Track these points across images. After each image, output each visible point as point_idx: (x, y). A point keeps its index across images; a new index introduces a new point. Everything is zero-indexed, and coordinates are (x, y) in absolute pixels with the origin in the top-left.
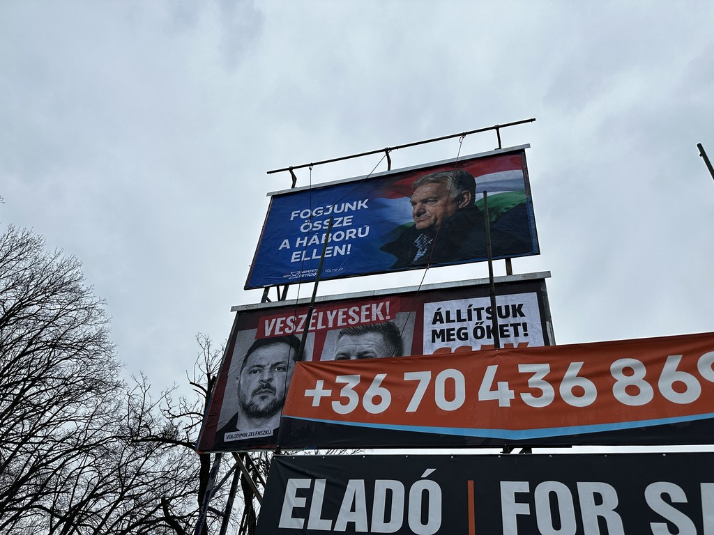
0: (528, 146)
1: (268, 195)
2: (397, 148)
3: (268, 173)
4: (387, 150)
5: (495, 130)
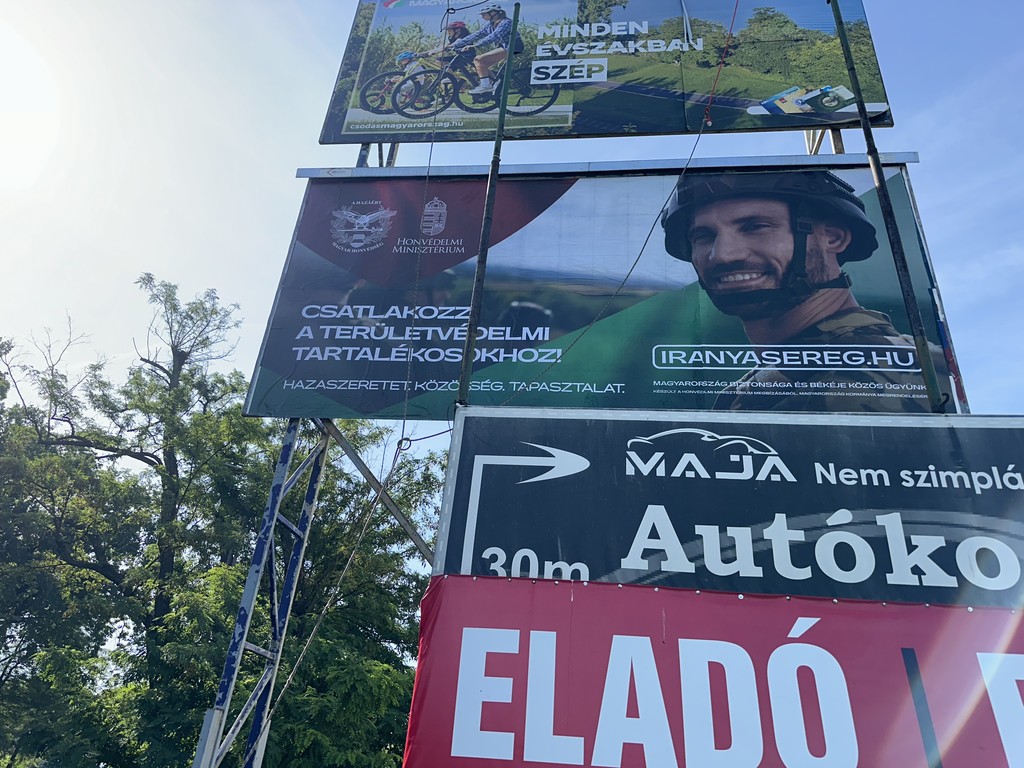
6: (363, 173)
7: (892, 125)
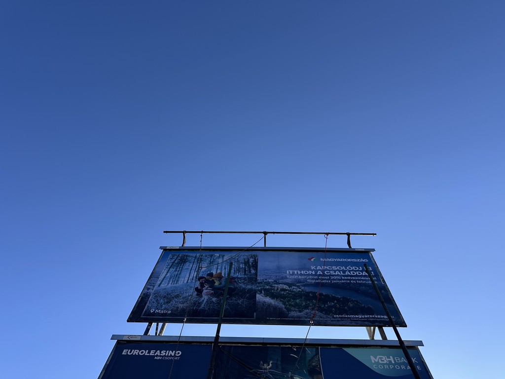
0: (373, 250)
1: (161, 248)
2: (274, 233)
3: (164, 232)
4: (265, 233)
5: (346, 236)
6: (146, 338)
7: (406, 326)
